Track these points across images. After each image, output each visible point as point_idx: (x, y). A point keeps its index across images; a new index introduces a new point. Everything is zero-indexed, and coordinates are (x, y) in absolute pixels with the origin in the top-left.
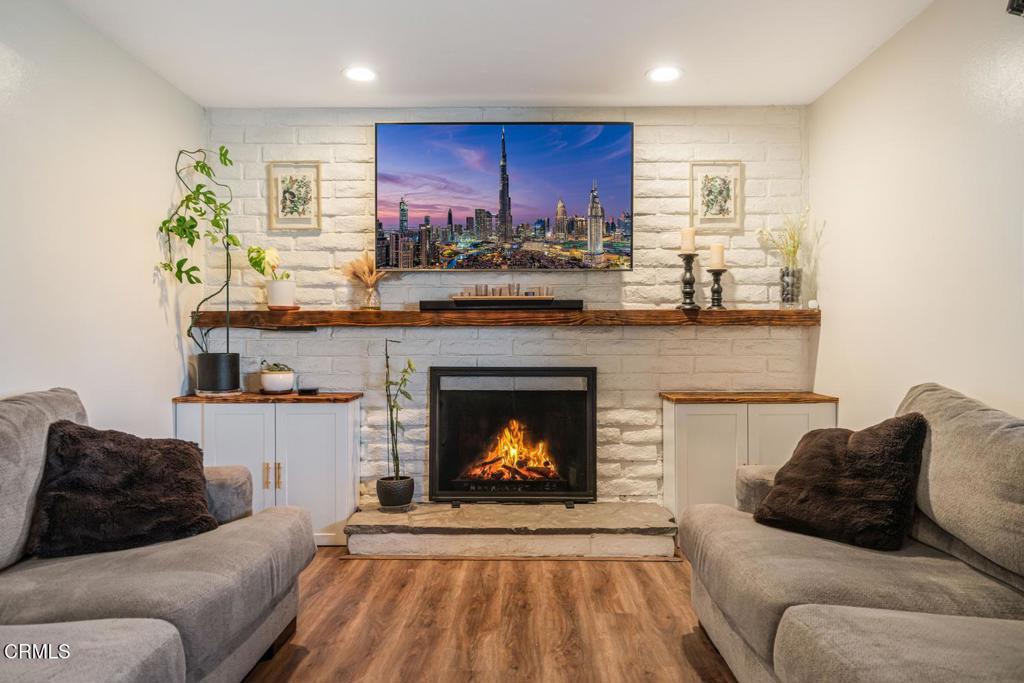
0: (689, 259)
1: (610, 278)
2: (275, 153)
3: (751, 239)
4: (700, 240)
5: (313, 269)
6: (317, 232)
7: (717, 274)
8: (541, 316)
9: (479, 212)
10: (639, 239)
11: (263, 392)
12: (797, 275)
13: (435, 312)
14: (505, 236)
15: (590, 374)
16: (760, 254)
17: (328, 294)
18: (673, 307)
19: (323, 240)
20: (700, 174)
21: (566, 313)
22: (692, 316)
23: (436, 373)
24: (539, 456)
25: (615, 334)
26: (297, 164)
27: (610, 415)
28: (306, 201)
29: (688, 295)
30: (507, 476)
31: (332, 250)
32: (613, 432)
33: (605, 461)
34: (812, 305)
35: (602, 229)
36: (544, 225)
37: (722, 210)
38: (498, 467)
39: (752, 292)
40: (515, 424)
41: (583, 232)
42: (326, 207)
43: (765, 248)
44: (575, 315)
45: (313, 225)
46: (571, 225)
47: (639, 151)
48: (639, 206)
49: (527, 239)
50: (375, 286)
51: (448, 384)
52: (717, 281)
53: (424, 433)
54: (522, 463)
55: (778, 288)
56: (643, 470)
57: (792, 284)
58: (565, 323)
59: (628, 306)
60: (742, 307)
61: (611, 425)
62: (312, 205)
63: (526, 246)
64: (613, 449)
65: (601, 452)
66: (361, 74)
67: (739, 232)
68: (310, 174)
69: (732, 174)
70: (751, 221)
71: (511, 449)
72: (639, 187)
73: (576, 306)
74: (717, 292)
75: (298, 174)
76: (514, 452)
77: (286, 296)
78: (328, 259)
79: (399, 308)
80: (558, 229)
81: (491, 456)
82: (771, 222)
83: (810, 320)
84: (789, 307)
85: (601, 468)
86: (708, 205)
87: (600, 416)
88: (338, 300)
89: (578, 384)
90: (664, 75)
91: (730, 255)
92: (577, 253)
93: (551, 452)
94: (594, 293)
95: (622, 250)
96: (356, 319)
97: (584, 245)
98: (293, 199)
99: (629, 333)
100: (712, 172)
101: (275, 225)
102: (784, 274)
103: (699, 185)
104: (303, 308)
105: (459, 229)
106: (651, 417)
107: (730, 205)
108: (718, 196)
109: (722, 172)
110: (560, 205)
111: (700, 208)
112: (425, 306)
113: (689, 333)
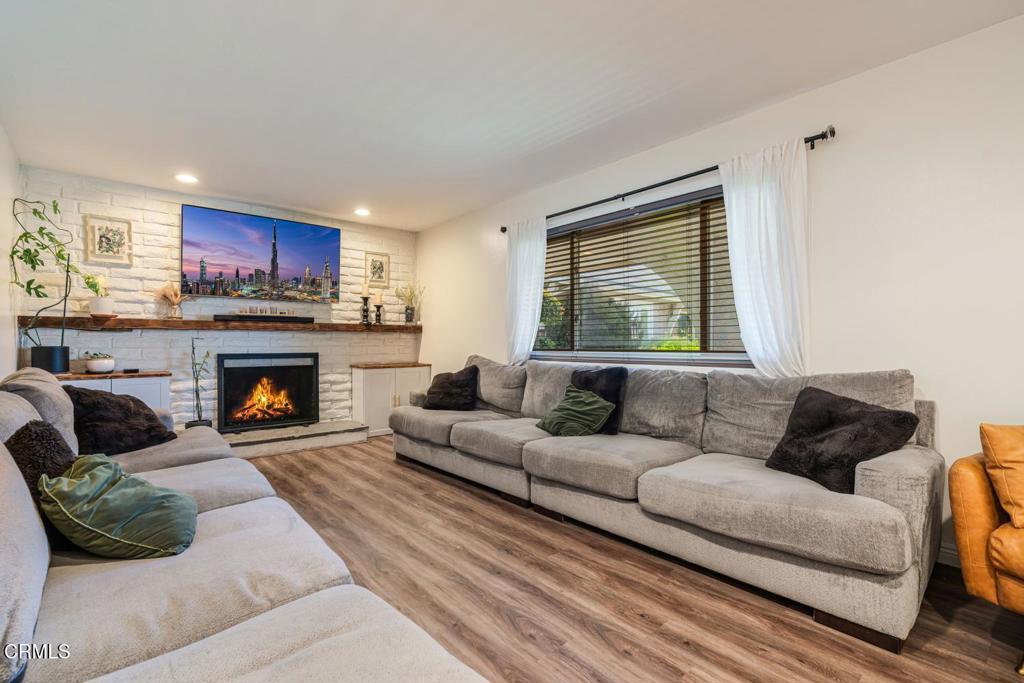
0: (366, 300)
1: (325, 307)
2: (89, 208)
3: (392, 291)
4: (372, 290)
5: (125, 290)
6: (128, 266)
7: (379, 307)
8: (290, 326)
9: (257, 271)
10: (342, 287)
11: (89, 372)
12: (412, 309)
13: (224, 322)
14: (274, 287)
15: (315, 356)
16: (396, 299)
17: (139, 307)
18: (358, 322)
19: (133, 272)
20: (370, 258)
21: (305, 324)
22: (367, 327)
23: (221, 358)
24: (282, 400)
25: (328, 335)
26: (111, 219)
27: (325, 377)
28: (120, 245)
29: (366, 317)
30: (259, 416)
31: (141, 279)
32: (327, 386)
33: (323, 401)
34: (419, 323)
35: (330, 284)
36: (297, 281)
37: (380, 277)
38: (254, 411)
39: (393, 316)
40: (265, 380)
41: (319, 286)
42: (136, 250)
43: (398, 296)
44: (309, 325)
45: (126, 261)
46: (313, 282)
47: (344, 243)
48: (342, 270)
49: (287, 289)
50: (179, 304)
51: (229, 364)
52: (378, 310)
53: (214, 393)
54: (270, 406)
55: (404, 315)
56: (343, 404)
57: (410, 314)
58: (304, 330)
59: (335, 321)
60: (388, 323)
61: (325, 382)
62: (125, 248)
63: (286, 293)
64: (327, 394)
65: (321, 397)
66: (187, 178)
67: (387, 288)
68: (124, 228)
69: (384, 260)
70: (392, 283)
71: (262, 397)
72: (342, 261)
73: (310, 320)
74: (378, 316)
75: (114, 226)
76: (264, 399)
77: (107, 307)
78: (139, 285)
79: (194, 318)
80: (306, 283)
81: (249, 404)
82: (401, 284)
83: (418, 330)
84: (409, 324)
85: (321, 405)
86: (374, 274)
87: (320, 378)
88: (148, 311)
89: (308, 362)
90: (362, 212)
91: (384, 298)
92: (315, 298)
93: (290, 397)
94: (319, 314)
95: (335, 296)
96: (167, 325)
97: (320, 293)
98: (109, 242)
99: (335, 335)
100: (376, 258)
101: (91, 258)
102: (407, 309)
103: (369, 264)
104: (120, 317)
105: (243, 281)
106: (346, 377)
107: (383, 274)
108: (378, 269)
109: (380, 259)
110: (308, 269)
111: (369, 273)
112: (218, 318)
113: (364, 335)
